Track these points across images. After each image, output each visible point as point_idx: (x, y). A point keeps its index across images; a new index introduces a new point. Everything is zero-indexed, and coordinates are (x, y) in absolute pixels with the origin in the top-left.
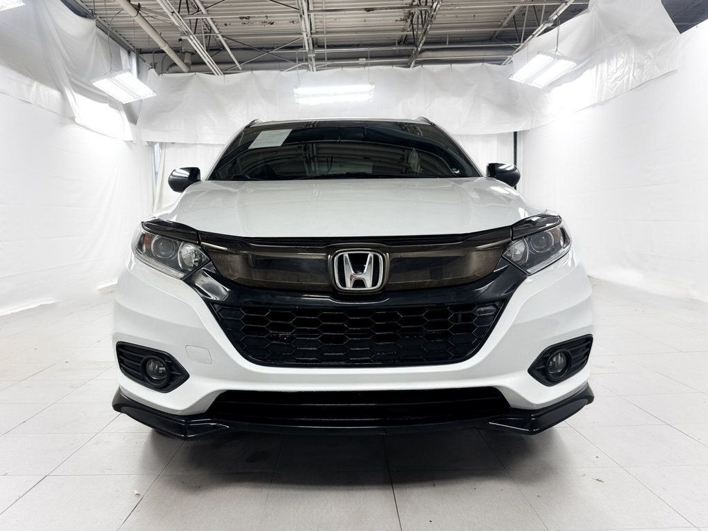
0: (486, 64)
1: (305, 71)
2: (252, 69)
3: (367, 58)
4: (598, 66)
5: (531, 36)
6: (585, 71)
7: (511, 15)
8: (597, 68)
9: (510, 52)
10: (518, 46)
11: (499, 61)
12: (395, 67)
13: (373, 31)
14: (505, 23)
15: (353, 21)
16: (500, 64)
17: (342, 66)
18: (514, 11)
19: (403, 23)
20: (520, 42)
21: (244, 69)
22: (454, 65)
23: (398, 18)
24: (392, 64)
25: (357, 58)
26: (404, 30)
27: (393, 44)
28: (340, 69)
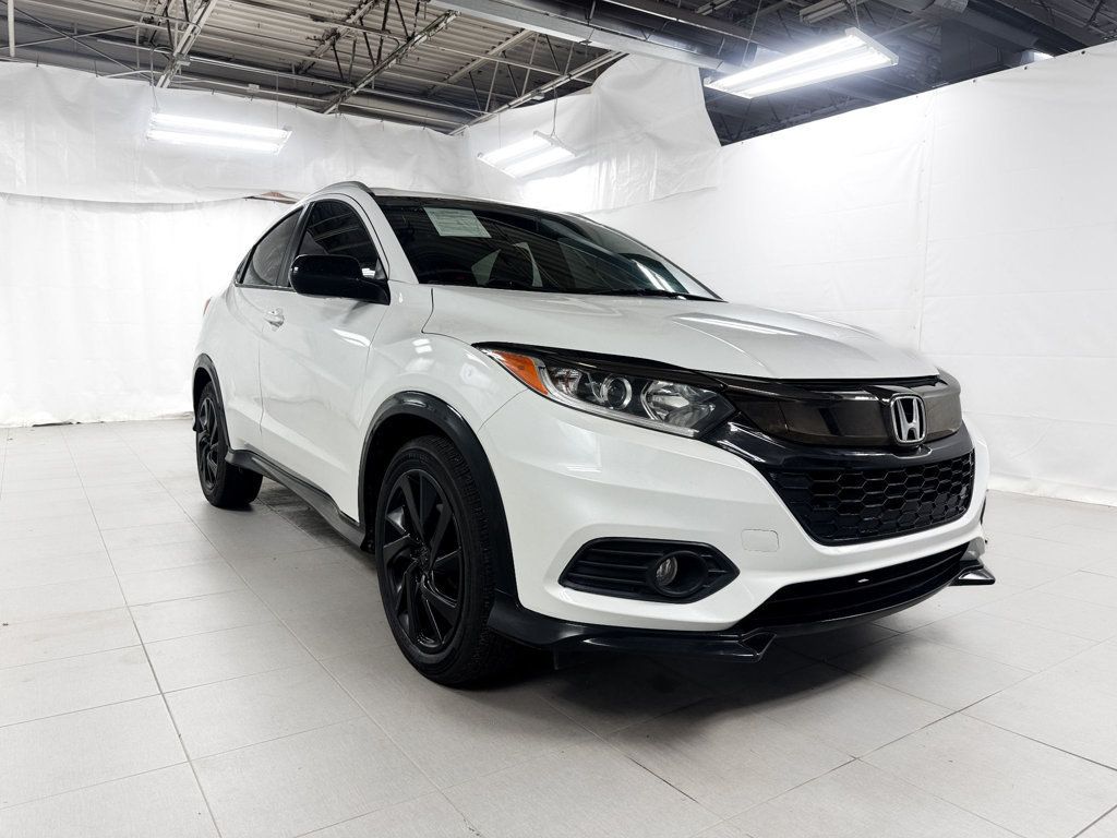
0: (428, 129)
1: (147, 83)
2: (38, 61)
3: (262, 86)
4: (601, 164)
5: (506, 106)
6: (580, 166)
7: (467, 69)
8: (601, 167)
9: (465, 120)
10: (479, 115)
11: (446, 130)
12: (299, 108)
13: (262, 44)
14: (453, 78)
15: (239, 22)
16: (446, 133)
17: (214, 89)
18: (472, 65)
19: (316, 44)
20: (483, 109)
21: (19, 58)
22: (385, 122)
23: (311, 35)
24: (296, 102)
25: (246, 83)
26: (312, 54)
27: (290, 71)
28: (209, 93)
